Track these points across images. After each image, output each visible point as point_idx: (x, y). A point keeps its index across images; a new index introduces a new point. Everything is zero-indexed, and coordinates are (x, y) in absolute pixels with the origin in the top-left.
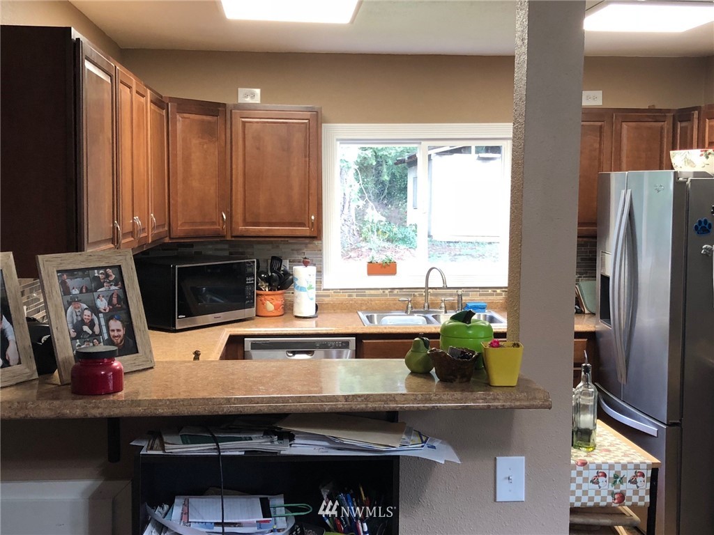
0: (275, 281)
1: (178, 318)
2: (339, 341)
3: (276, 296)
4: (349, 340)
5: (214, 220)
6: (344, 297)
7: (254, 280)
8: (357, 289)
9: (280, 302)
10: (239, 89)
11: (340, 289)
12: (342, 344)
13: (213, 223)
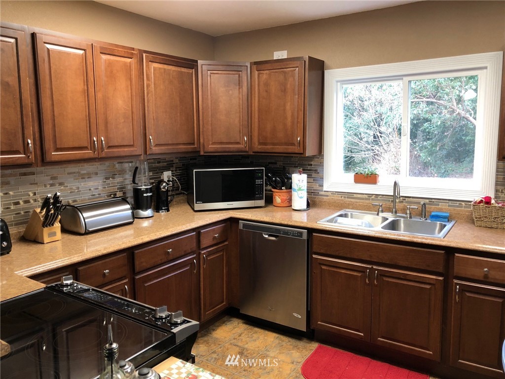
0: (279, 183)
1: (196, 203)
2: (296, 231)
3: (283, 193)
4: (303, 231)
5: (238, 141)
6: (337, 198)
7: (263, 182)
8: (347, 193)
9: (285, 198)
10: (274, 53)
11: (336, 192)
12: (297, 233)
13: (238, 143)
